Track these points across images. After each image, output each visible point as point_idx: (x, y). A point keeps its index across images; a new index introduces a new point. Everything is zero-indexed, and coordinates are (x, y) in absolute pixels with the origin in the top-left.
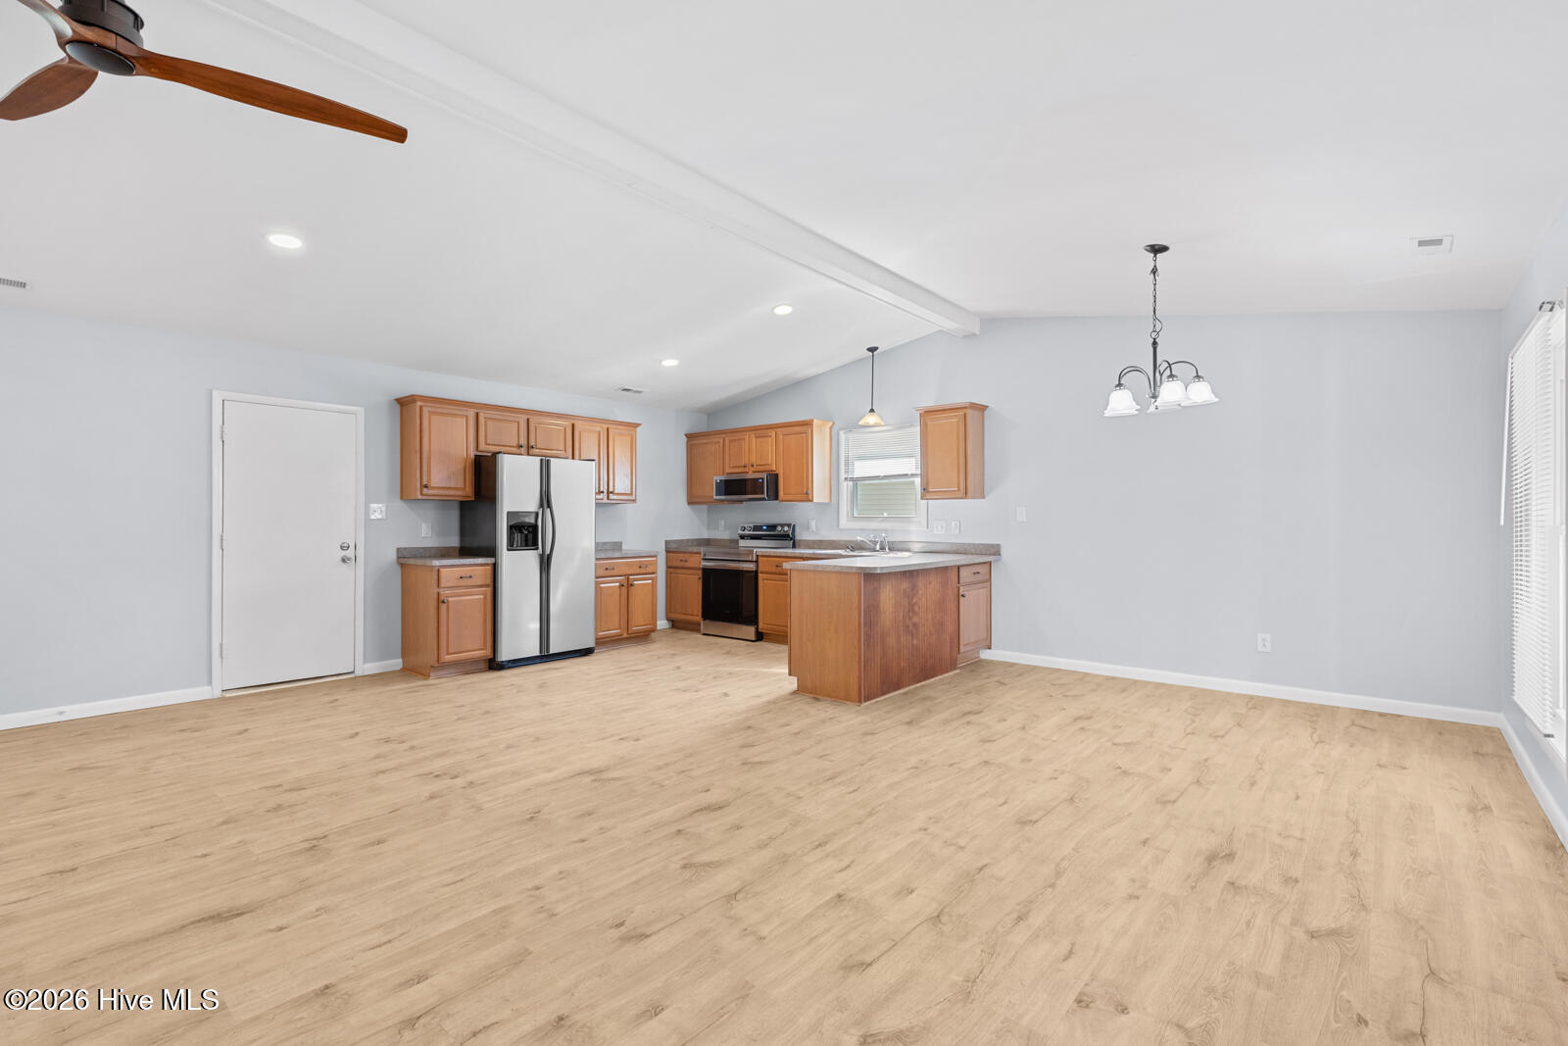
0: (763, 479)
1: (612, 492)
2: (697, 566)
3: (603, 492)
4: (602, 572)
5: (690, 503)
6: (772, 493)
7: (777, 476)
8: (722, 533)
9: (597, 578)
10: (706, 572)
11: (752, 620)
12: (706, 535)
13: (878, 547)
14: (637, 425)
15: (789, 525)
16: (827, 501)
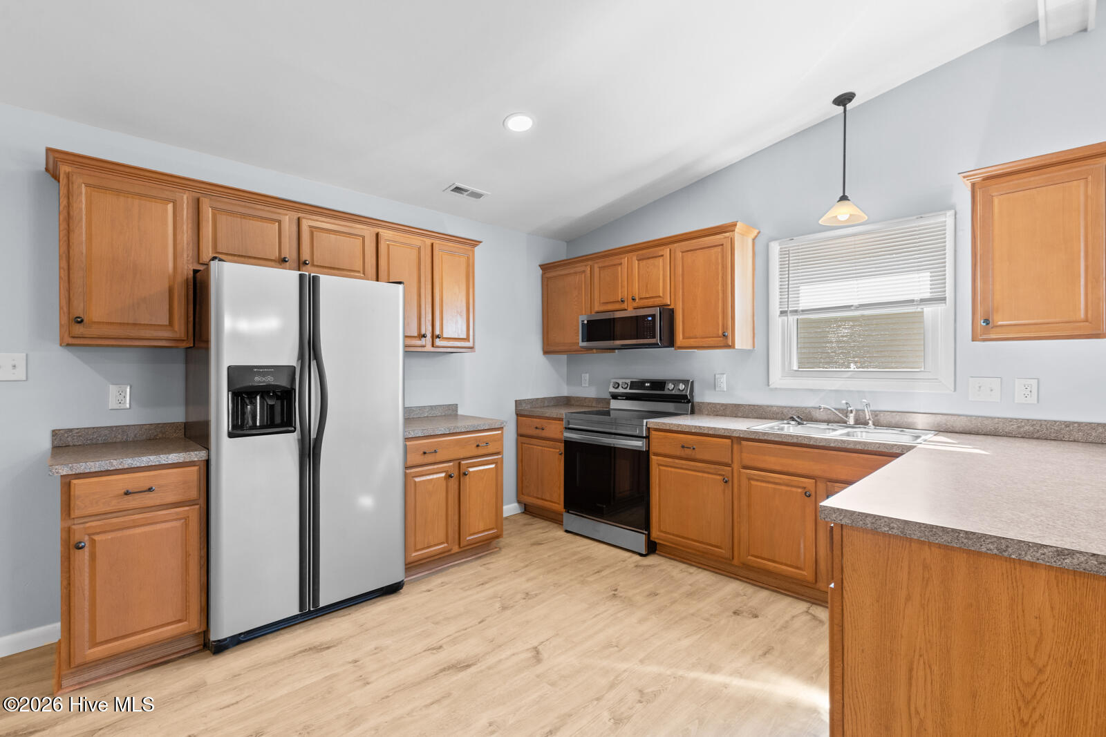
0: (653, 316)
1: (438, 337)
2: (558, 436)
3: (424, 336)
4: (415, 458)
5: (546, 352)
6: (665, 337)
7: (672, 311)
8: (587, 390)
9: (406, 468)
10: (569, 444)
11: (644, 524)
12: (565, 391)
13: (851, 421)
14: (474, 243)
15: (686, 382)
16: (749, 347)
